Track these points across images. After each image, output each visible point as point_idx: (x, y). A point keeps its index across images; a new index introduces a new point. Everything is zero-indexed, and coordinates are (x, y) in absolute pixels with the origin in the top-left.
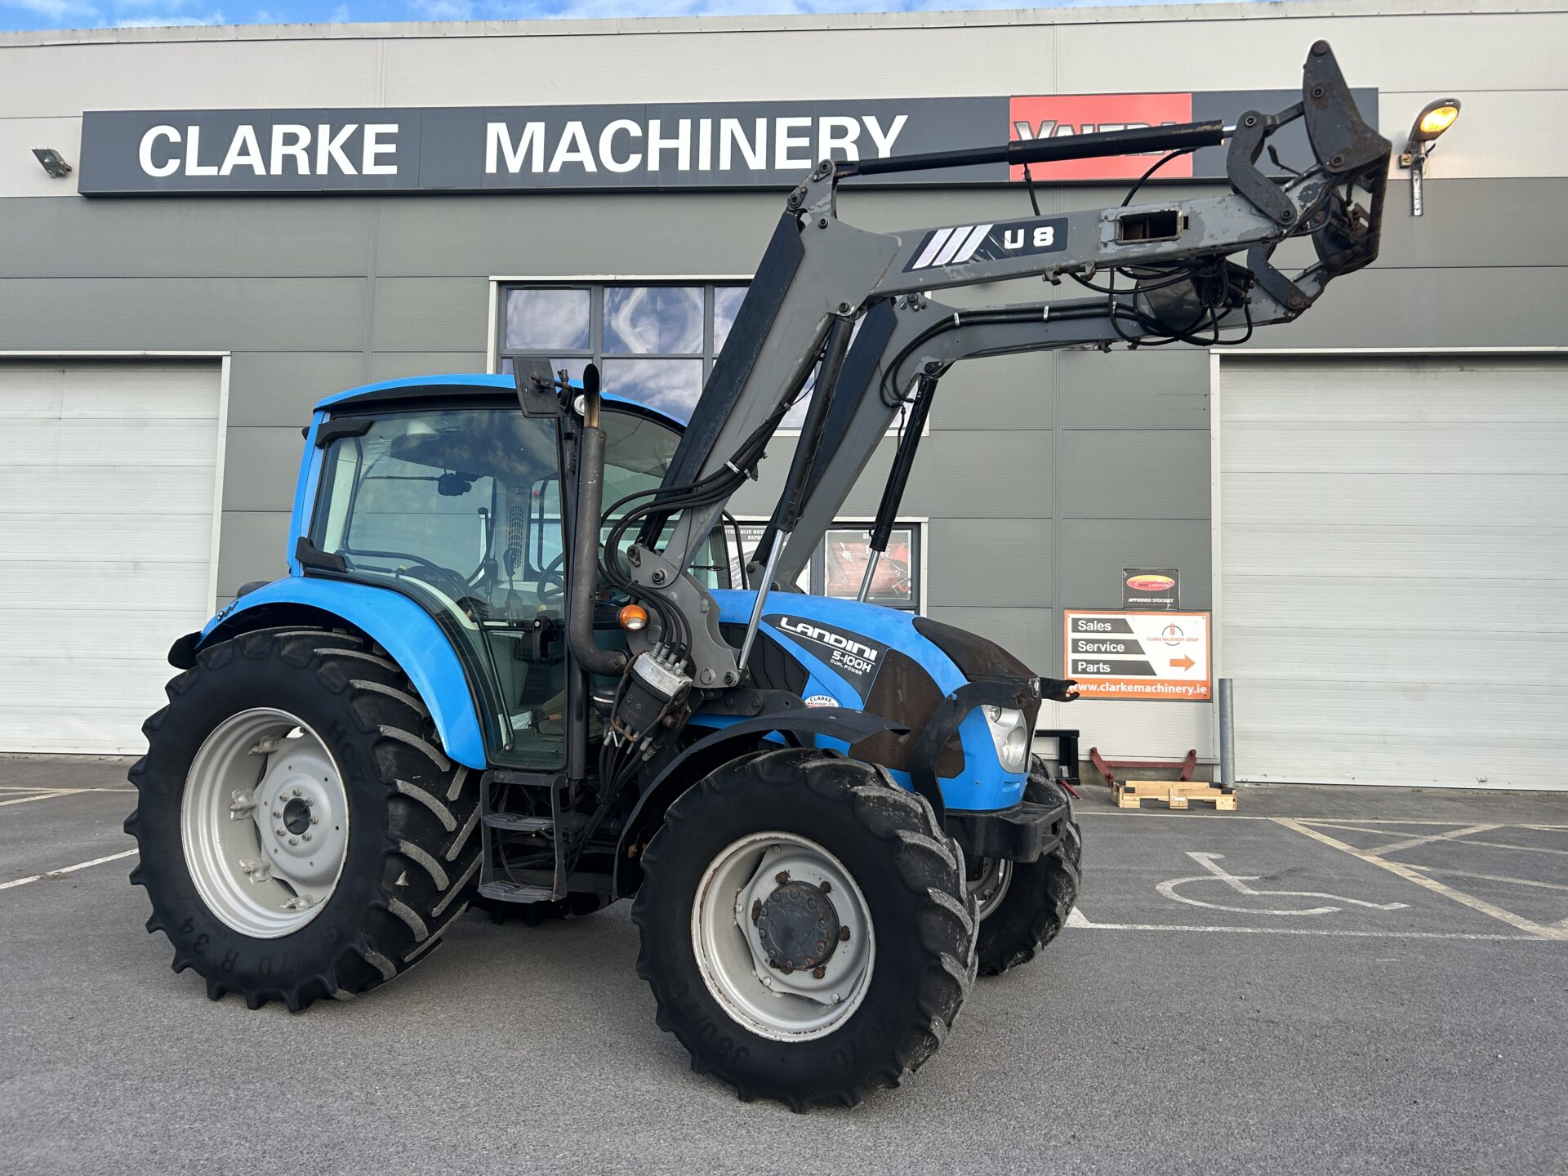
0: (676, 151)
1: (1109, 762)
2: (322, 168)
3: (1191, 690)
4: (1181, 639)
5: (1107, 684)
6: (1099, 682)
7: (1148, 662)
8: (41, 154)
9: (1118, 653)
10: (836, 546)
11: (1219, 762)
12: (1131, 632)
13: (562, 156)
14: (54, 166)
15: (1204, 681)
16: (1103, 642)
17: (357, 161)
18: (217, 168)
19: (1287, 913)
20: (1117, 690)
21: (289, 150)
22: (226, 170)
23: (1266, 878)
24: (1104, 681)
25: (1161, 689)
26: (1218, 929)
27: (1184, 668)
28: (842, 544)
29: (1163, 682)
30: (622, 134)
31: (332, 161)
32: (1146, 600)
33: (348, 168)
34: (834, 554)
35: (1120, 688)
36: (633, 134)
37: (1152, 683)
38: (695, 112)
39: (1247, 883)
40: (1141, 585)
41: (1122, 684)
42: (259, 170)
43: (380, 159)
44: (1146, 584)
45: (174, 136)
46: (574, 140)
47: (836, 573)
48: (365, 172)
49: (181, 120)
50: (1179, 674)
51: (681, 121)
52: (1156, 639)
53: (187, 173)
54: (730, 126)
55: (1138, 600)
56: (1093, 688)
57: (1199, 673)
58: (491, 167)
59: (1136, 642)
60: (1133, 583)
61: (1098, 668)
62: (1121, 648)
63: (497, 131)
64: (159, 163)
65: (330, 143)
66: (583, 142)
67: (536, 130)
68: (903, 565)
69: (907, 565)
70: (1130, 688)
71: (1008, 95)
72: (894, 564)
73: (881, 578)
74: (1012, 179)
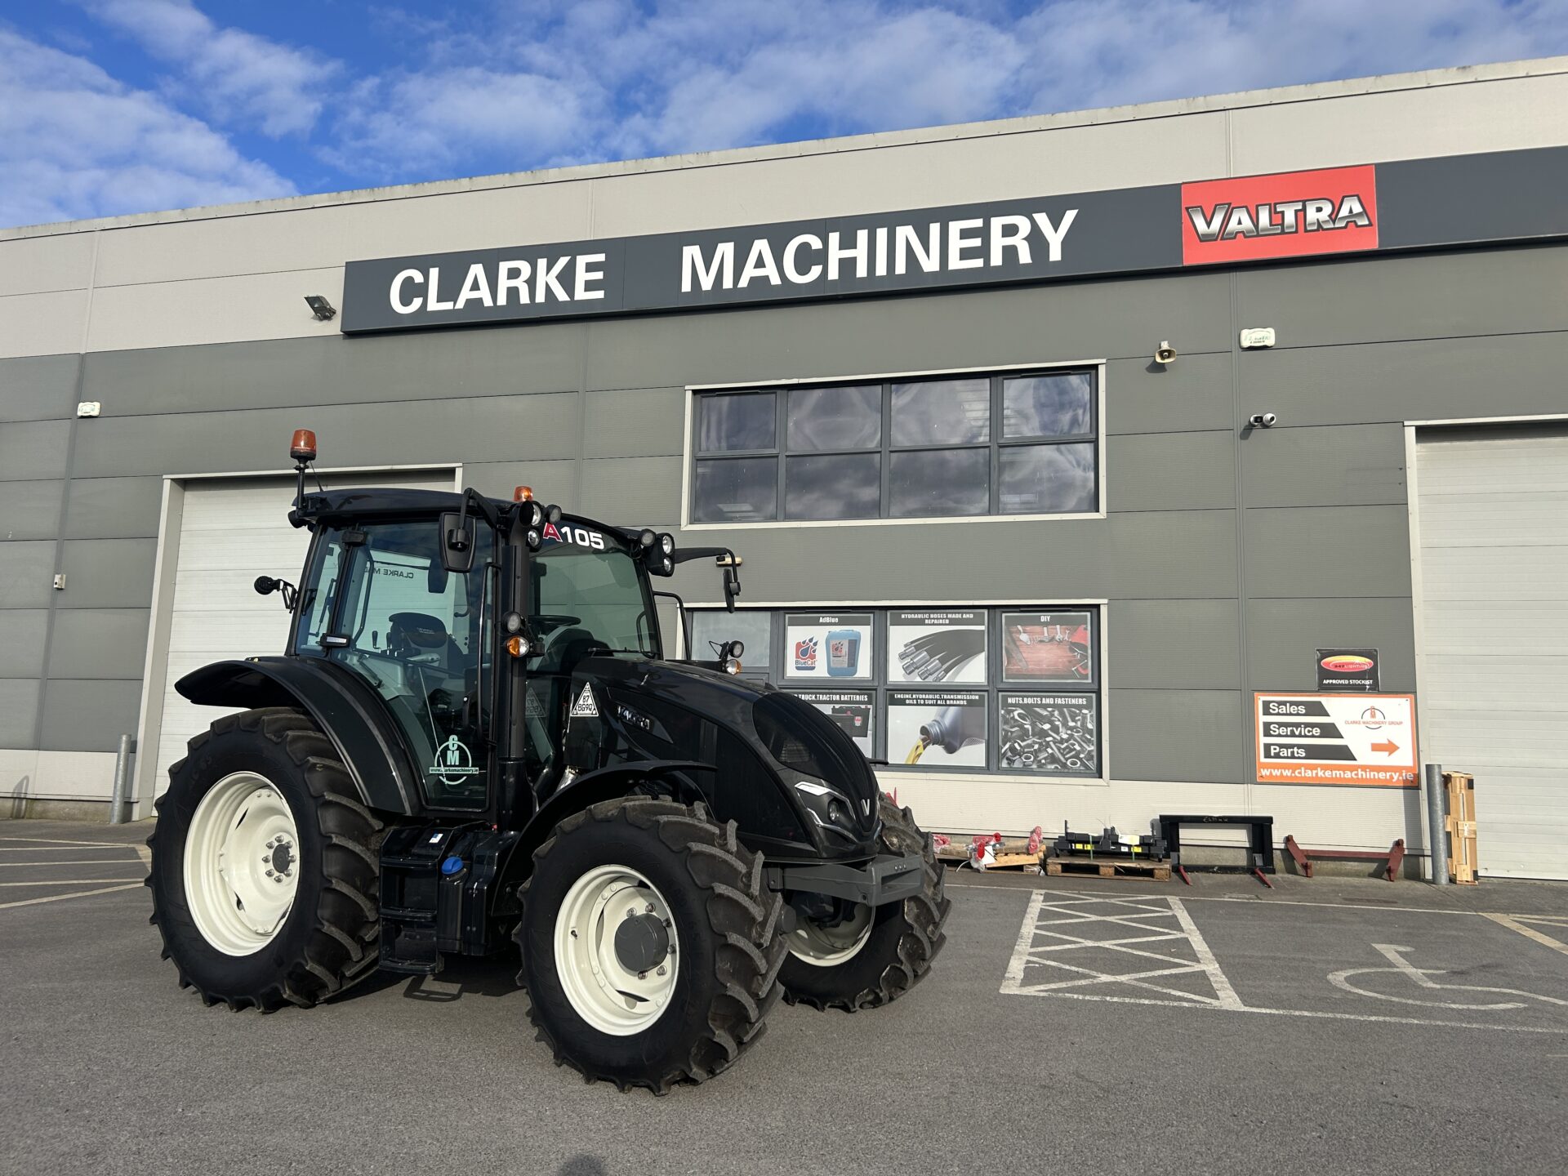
0: (854, 260)
1: (1307, 850)
2: (540, 297)
3: (1396, 778)
4: (1383, 723)
5: (1303, 769)
6: (1294, 767)
7: (1347, 746)
8: (311, 301)
9: (1313, 736)
10: (1013, 629)
11: (1429, 853)
12: (1327, 714)
13: (749, 271)
14: (321, 309)
15: (1410, 767)
16: (1297, 725)
17: (569, 290)
18: (452, 303)
19: (1465, 1007)
20: (1314, 775)
21: (513, 283)
22: (460, 304)
23: (1455, 973)
24: (1299, 766)
25: (1362, 775)
26: (1381, 1019)
27: (1387, 753)
28: (1019, 627)
29: (1364, 768)
30: (804, 248)
31: (549, 290)
32: (1342, 682)
33: (562, 296)
34: (1012, 637)
35: (1317, 774)
36: (814, 247)
37: (1352, 769)
38: (872, 222)
39: (1430, 977)
40: (1336, 666)
41: (1319, 769)
42: (488, 302)
43: (590, 286)
44: (1342, 665)
45: (418, 277)
46: (760, 258)
47: (1014, 655)
48: (576, 298)
49: (422, 263)
50: (1382, 759)
51: (859, 232)
52: (1354, 722)
53: (428, 309)
54: (905, 233)
55: (1334, 682)
56: (1287, 773)
57: (1404, 757)
58: (686, 286)
59: (1333, 725)
60: (1328, 664)
61: (1293, 753)
62: (1316, 731)
63: (692, 253)
64: (406, 301)
65: (547, 273)
66: (768, 258)
67: (726, 250)
68: (1084, 648)
69: (1086, 647)
70: (1328, 774)
71: (1180, 182)
72: (1073, 646)
73: (1060, 660)
74: (1186, 263)
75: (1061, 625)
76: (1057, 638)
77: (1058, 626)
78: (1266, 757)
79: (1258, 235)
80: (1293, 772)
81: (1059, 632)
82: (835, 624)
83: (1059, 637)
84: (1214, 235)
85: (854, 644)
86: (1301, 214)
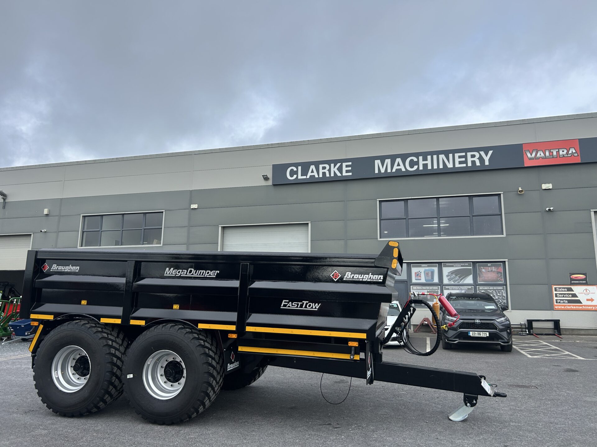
0: (427, 164)
2: (332, 175)
3: (594, 308)
4: (589, 293)
6: (565, 306)
7: (579, 300)
8: (264, 176)
9: (569, 297)
10: (480, 268)
12: (573, 291)
13: (395, 167)
14: (266, 178)
16: (565, 294)
17: (341, 173)
18: (306, 176)
21: (324, 171)
22: (308, 177)
24: (566, 305)
25: (584, 308)
27: (591, 301)
28: (482, 267)
29: (585, 306)
30: (412, 160)
31: (334, 172)
32: (577, 282)
33: (339, 174)
34: (480, 270)
35: (571, 307)
36: (415, 160)
37: (581, 306)
38: (432, 153)
40: (575, 278)
42: (317, 176)
43: (347, 171)
44: (577, 277)
45: (295, 169)
46: (398, 163)
47: (481, 275)
48: (343, 175)
50: (590, 303)
51: (428, 156)
52: (582, 293)
53: (299, 178)
54: (442, 157)
55: (575, 282)
56: (563, 307)
58: (377, 171)
59: (575, 294)
60: (573, 277)
61: (564, 302)
63: (378, 162)
64: (291, 176)
65: (334, 168)
66: (401, 163)
67: (388, 161)
68: (501, 273)
70: (574, 307)
71: (522, 143)
72: (498, 273)
73: (494, 277)
74: (525, 166)
75: (494, 266)
76: (493, 270)
77: (493, 267)
78: (556, 303)
79: (546, 158)
80: (564, 307)
81: (494, 269)
82: (426, 267)
83: (494, 270)
84: (533, 158)
85: (433, 273)
86: (558, 152)
